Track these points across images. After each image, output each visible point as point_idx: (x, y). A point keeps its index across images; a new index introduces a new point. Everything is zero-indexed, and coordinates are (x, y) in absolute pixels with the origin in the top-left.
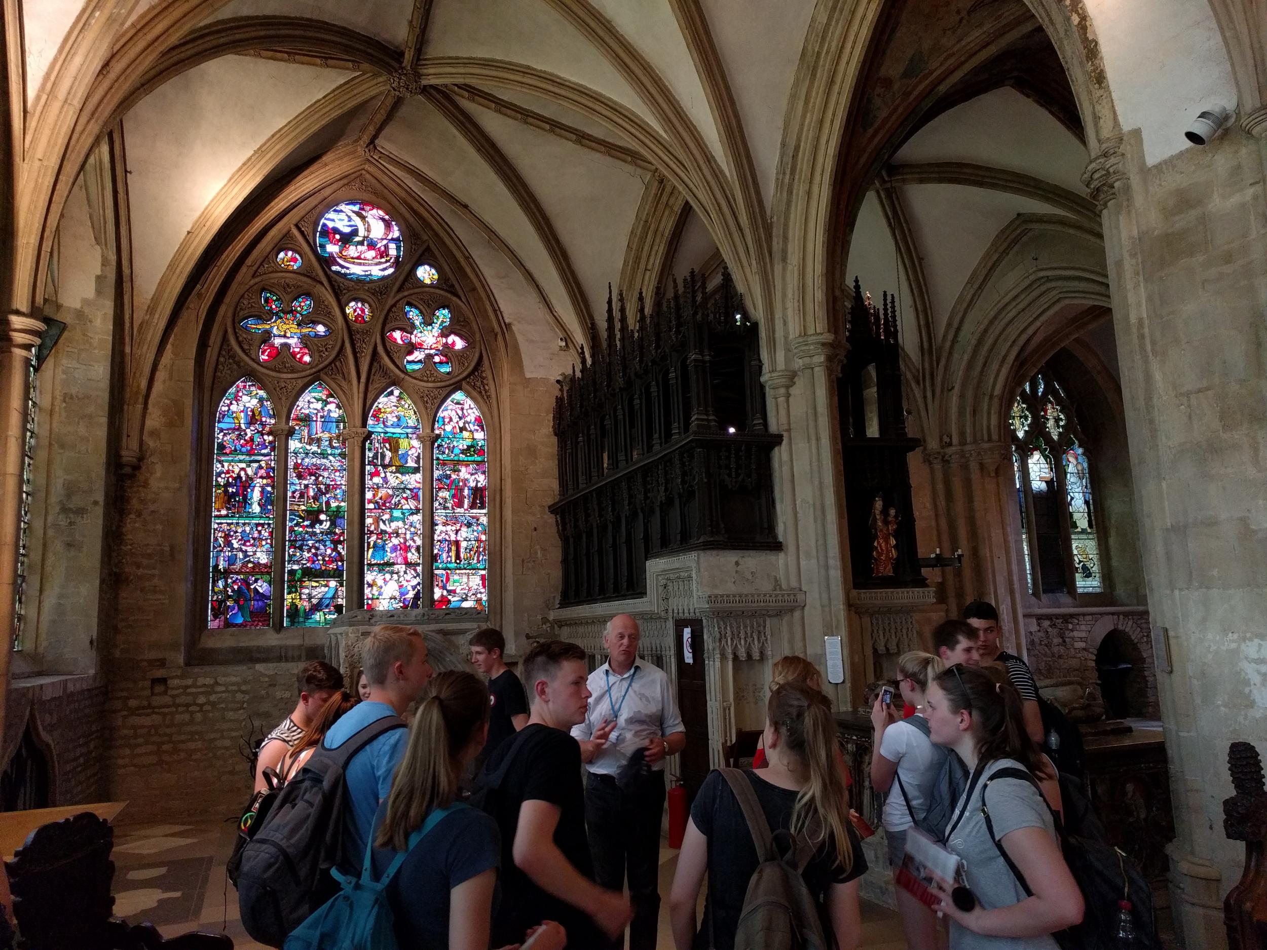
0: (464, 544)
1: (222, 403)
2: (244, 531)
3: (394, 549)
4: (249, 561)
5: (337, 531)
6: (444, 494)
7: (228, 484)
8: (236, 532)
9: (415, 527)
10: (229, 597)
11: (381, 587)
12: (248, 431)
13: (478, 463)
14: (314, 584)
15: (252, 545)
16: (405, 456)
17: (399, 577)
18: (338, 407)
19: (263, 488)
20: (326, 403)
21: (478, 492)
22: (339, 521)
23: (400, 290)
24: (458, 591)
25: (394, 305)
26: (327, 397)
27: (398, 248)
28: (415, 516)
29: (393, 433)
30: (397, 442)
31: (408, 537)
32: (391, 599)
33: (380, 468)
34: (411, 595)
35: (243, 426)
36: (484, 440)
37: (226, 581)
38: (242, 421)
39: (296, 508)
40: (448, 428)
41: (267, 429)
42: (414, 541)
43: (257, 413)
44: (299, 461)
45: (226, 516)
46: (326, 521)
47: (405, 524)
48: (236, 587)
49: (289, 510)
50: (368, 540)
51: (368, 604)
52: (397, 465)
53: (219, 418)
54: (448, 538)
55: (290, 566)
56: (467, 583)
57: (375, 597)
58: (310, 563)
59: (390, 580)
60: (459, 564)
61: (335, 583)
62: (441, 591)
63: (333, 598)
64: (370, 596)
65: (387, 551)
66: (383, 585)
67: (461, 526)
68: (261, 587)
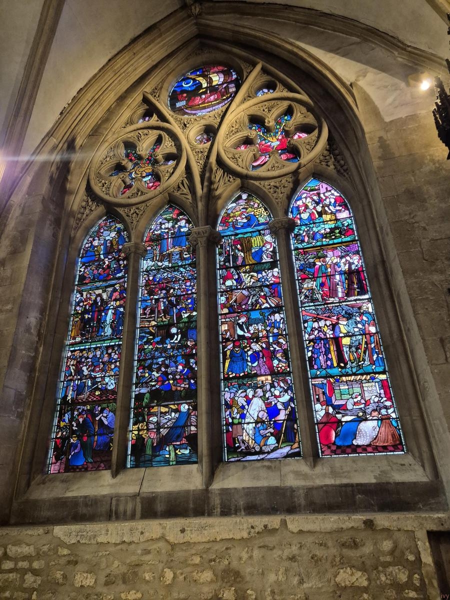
0: (346, 341)
1: (86, 241)
2: (95, 356)
4: (97, 389)
5: (189, 343)
6: (309, 284)
7: (85, 312)
8: (88, 358)
9: (278, 328)
10: (73, 432)
11: (243, 407)
12: (106, 260)
13: (347, 244)
14: (163, 410)
15: (102, 370)
16: (259, 254)
17: (265, 392)
18: (188, 222)
19: (115, 309)
21: (353, 276)
22: (190, 333)
24: (350, 407)
28: (277, 315)
29: (244, 234)
30: (249, 242)
31: (271, 340)
32: (256, 422)
33: (232, 270)
34: (282, 416)
35: (102, 257)
36: (350, 218)
38: (102, 253)
39: (147, 324)
40: (305, 216)
41: (122, 255)
42: (279, 344)
43: (114, 243)
44: (151, 278)
45: (81, 342)
46: (177, 334)
47: (266, 326)
48: (81, 420)
49: (140, 328)
50: (223, 349)
51: (228, 431)
52: (251, 263)
53: (83, 254)
54: (322, 336)
55: (138, 389)
56: (362, 394)
57: (236, 421)
58: (159, 383)
59: (254, 396)
60: (345, 367)
61: (187, 407)
62: (324, 407)
63: (187, 425)
64: (230, 421)
65: (247, 361)
66: (245, 404)
67: (338, 319)
68: (106, 417)
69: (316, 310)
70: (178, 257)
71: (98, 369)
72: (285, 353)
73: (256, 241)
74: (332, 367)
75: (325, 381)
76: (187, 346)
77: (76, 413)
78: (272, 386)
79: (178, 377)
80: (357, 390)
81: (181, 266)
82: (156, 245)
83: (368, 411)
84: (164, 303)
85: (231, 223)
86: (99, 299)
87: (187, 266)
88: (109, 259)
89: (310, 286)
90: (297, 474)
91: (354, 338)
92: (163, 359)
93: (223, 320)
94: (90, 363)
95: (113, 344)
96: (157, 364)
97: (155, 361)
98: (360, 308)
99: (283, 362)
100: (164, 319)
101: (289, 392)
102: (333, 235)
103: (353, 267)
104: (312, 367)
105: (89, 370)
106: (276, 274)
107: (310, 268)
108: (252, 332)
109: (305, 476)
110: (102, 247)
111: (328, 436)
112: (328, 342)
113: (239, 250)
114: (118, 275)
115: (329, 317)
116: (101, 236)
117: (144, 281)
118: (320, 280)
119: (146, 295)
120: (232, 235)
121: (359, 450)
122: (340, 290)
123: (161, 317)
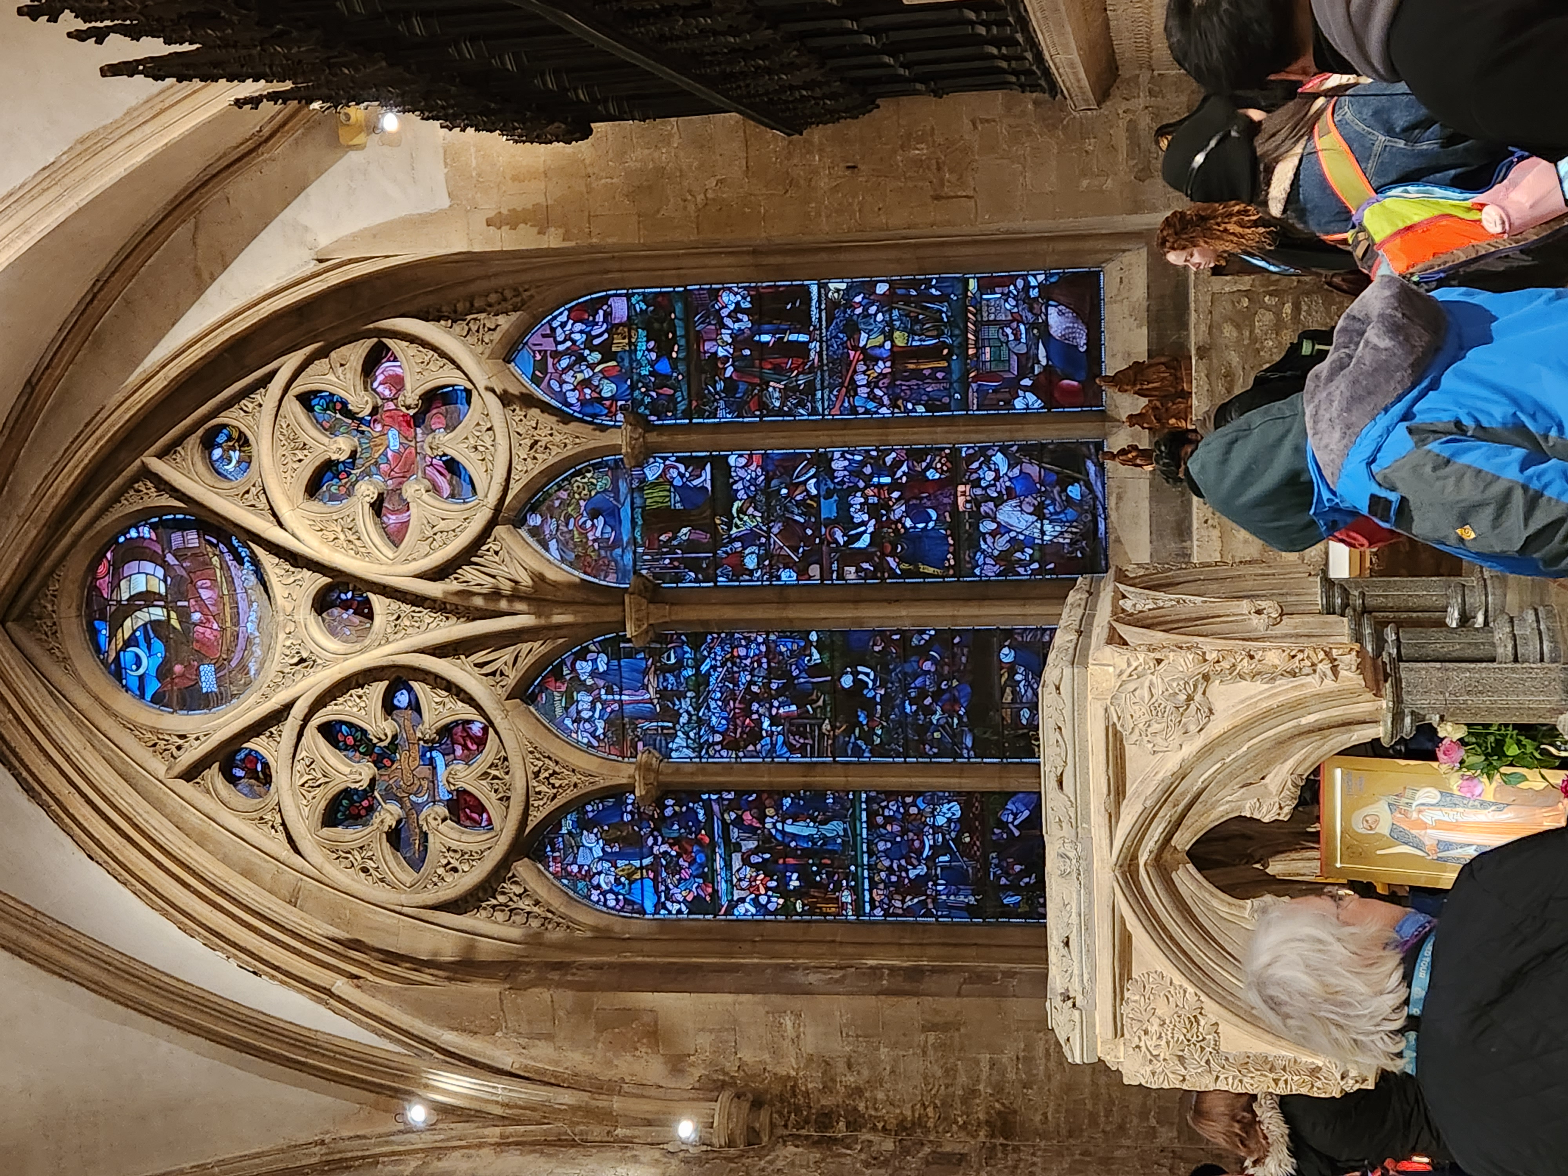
0: (900, 339)
3: (917, 511)
4: (957, 840)
5: (878, 648)
6: (774, 396)
7: (782, 890)
8: (890, 870)
9: (863, 464)
11: (1013, 541)
12: (656, 850)
13: (690, 311)
14: (1008, 698)
15: (920, 834)
16: (687, 494)
17: (987, 499)
19: (783, 817)
21: (764, 308)
22: (856, 645)
24: (1023, 349)
26: (563, 679)
28: (834, 465)
29: (634, 524)
30: (654, 514)
33: (720, 553)
34: (1033, 470)
35: (646, 862)
36: (629, 297)
38: (637, 863)
39: (828, 742)
40: (608, 389)
41: (649, 810)
43: (614, 833)
44: (719, 737)
45: (855, 890)
46: (856, 674)
47: (855, 489)
56: (1002, 325)
57: (1038, 555)
58: (956, 708)
59: (994, 520)
60: (951, 348)
61: (1006, 650)
62: (1021, 393)
64: (1035, 566)
65: (924, 530)
66: (1006, 537)
67: (855, 348)
68: (1016, 815)
69: (832, 387)
70: (671, 677)
71: (917, 844)
72: (915, 455)
73: (657, 498)
74: (947, 370)
75: (974, 386)
76: (884, 653)
77: (1003, 881)
78: (976, 483)
79: (946, 670)
80: (993, 332)
81: (698, 668)
82: (635, 729)
83: (1031, 318)
84: (782, 705)
85: (603, 553)
86: (755, 859)
87: (699, 656)
88: (655, 842)
89: (777, 395)
91: (896, 324)
92: (907, 703)
93: (835, 576)
94: (903, 862)
95: (864, 814)
96: (916, 714)
97: (910, 720)
98: (837, 305)
99: (932, 461)
100: (820, 703)
101: (990, 453)
102: (666, 336)
103: (746, 305)
104: (945, 407)
105: (915, 862)
106: (743, 461)
107: (736, 390)
108: (866, 517)
110: (620, 863)
111: (1070, 392)
112: (900, 372)
113: (674, 538)
114: (702, 817)
115: (848, 365)
116: (589, 869)
117: (724, 753)
118: (768, 372)
119: (759, 747)
120: (635, 552)
122: (793, 337)
123: (814, 710)
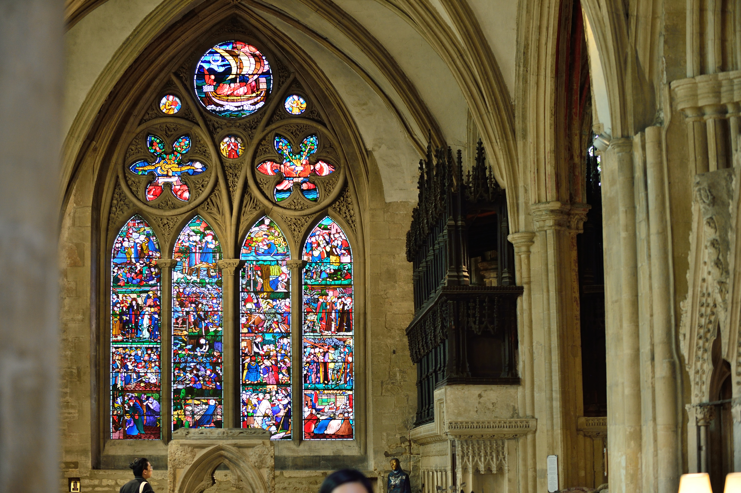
0: (331, 366)
1: (116, 241)
2: (137, 354)
3: (267, 370)
5: (215, 353)
6: (312, 317)
7: (122, 313)
8: (130, 355)
9: (285, 350)
10: (127, 412)
11: (255, 406)
12: (138, 264)
13: (344, 286)
14: (197, 402)
15: (144, 367)
16: (275, 283)
17: (271, 396)
18: (215, 238)
20: (204, 235)
21: (344, 314)
22: (216, 345)
23: (268, 124)
24: (326, 410)
25: (264, 139)
26: (205, 230)
27: (268, 82)
28: (285, 339)
29: (265, 261)
30: (268, 269)
31: (279, 358)
32: (264, 416)
33: (252, 294)
34: (282, 413)
35: (133, 260)
36: (350, 263)
37: (124, 399)
38: (133, 256)
39: (179, 333)
40: (316, 253)
41: (153, 262)
42: (285, 363)
43: (145, 248)
44: (181, 290)
45: (122, 341)
46: (206, 344)
47: (276, 347)
48: (131, 404)
49: (174, 335)
50: (242, 362)
51: (244, 420)
52: (268, 291)
53: (114, 254)
54: (316, 360)
55: (176, 385)
56: (335, 403)
57: (250, 415)
58: (192, 382)
59: (263, 398)
60: (327, 384)
61: (214, 402)
62: (310, 409)
63: (213, 414)
64: (246, 414)
65: (260, 372)
66: (257, 403)
67: (328, 348)
68: (152, 404)
69: (314, 339)
70: (205, 273)
71: (140, 366)
72: (288, 369)
73: (274, 271)
74: (319, 383)
75: (313, 393)
76: (214, 356)
77: (126, 398)
78: (277, 392)
79: (207, 379)
80: (333, 400)
81: (209, 283)
82: (185, 258)
83: (337, 414)
84: (194, 316)
85: (254, 248)
86: (134, 303)
87: (213, 284)
88: (141, 264)
89: (312, 318)
90: (289, 449)
91: (337, 364)
92: (195, 364)
93: (243, 338)
94: (133, 360)
95: (152, 346)
96: (190, 367)
97: (188, 365)
98: (344, 342)
99: (286, 376)
100: (194, 331)
101: (288, 398)
102: (336, 277)
103: (346, 308)
104: (305, 382)
105: (133, 365)
106: (287, 304)
107: (314, 303)
108: (265, 350)
109: (294, 451)
110: (133, 249)
111: (310, 427)
112: (319, 365)
113: (259, 276)
114: (151, 282)
115: (322, 346)
116: (130, 237)
117: (175, 292)
118: (320, 315)
119: (178, 306)
120: (254, 261)
121: (328, 437)
122: (333, 325)
123: (192, 328)
